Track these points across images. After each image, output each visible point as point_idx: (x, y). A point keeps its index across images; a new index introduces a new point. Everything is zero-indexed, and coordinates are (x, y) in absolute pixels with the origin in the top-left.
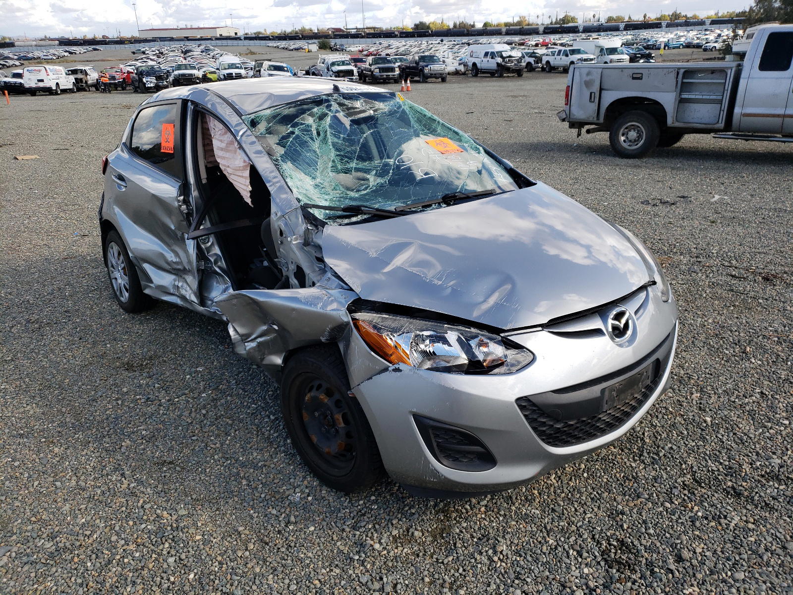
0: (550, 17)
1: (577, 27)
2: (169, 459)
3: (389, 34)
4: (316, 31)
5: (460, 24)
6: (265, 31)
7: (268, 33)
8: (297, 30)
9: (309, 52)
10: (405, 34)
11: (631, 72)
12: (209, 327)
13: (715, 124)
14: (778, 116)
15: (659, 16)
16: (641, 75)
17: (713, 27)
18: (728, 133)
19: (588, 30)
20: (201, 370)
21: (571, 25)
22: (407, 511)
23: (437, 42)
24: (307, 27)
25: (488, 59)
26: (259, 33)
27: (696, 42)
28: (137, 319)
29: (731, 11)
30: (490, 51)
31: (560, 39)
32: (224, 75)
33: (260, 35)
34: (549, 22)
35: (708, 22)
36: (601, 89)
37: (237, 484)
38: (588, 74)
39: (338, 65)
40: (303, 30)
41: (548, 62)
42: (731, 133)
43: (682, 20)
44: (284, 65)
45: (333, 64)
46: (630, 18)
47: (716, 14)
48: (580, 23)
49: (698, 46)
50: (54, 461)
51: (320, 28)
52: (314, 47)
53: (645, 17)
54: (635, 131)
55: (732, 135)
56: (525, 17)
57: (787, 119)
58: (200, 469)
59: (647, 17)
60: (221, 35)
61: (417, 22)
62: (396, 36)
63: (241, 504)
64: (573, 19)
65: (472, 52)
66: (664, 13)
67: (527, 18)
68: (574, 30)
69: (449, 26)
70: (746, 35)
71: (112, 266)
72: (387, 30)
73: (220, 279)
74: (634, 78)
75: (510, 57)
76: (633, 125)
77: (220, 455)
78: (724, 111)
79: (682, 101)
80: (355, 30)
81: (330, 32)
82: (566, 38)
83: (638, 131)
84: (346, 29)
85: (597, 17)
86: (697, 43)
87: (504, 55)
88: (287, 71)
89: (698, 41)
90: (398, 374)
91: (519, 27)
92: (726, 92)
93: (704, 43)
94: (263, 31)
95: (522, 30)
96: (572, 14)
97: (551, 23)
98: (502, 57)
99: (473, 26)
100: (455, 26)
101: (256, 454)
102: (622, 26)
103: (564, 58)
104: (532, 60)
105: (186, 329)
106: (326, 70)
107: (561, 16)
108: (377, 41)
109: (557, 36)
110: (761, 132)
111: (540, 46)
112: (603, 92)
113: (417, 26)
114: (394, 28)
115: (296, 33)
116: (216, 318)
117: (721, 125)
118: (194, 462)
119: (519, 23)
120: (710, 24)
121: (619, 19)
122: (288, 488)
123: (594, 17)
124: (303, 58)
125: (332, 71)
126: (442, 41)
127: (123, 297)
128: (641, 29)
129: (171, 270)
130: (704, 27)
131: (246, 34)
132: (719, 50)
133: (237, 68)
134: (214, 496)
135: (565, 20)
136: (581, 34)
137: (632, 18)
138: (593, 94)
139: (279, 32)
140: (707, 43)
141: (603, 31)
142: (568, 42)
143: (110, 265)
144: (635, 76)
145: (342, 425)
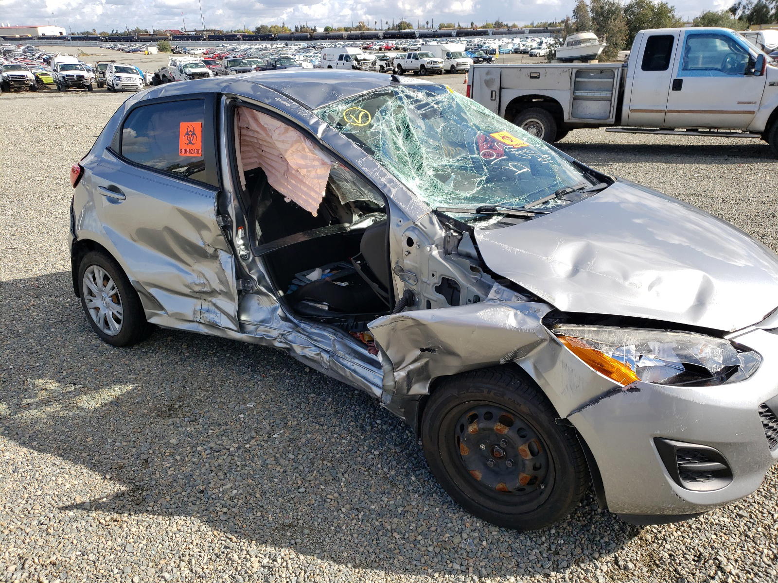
0: (387, 23)
1: (414, 33)
2: (287, 521)
3: (231, 37)
4: (152, 33)
5: (301, 28)
6: (94, 31)
7: (98, 33)
8: (130, 30)
9: (148, 54)
10: (248, 38)
11: (529, 71)
12: (228, 355)
13: (606, 119)
14: (661, 111)
15: (484, 24)
16: (538, 74)
17: (532, 36)
18: (618, 127)
19: (423, 36)
20: (252, 406)
21: (407, 30)
22: (599, 541)
23: (282, 46)
24: (142, 28)
25: (343, 61)
26: (88, 33)
27: (522, 48)
28: (132, 353)
29: (544, 22)
30: (345, 54)
31: (401, 44)
32: (64, 77)
33: (90, 35)
34: (387, 28)
35: (527, 31)
36: (501, 88)
37: (389, 540)
38: (488, 73)
39: (192, 67)
40: (137, 31)
41: (399, 66)
42: (620, 127)
43: (505, 29)
44: (132, 67)
45: (186, 66)
46: (459, 25)
47: (532, 24)
48: (415, 29)
49: (525, 52)
50: (141, 545)
51: (156, 29)
52: (153, 50)
53: (472, 24)
54: (534, 127)
55: (622, 129)
56: (364, 23)
57: (669, 115)
58: (333, 528)
59: (474, 26)
60: (43, 35)
61: (259, 26)
62: (239, 39)
63: (410, 563)
64: (409, 26)
65: (325, 54)
66: (488, 22)
67: (366, 24)
68: (411, 36)
69: (290, 30)
70: (566, 43)
71: (91, 293)
72: (227, 32)
73: (264, 298)
74: (531, 77)
75: (364, 60)
76: (532, 122)
77: (348, 506)
78: (614, 107)
79: (576, 99)
80: (194, 33)
81: (168, 35)
82: (407, 43)
83: (537, 127)
84: (185, 31)
85: (430, 23)
86: (524, 50)
87: (359, 58)
88: (137, 73)
89: (524, 48)
90: (636, 394)
91: (360, 32)
92: (614, 90)
93: (529, 49)
94: (91, 31)
95: (363, 34)
96: (407, 20)
97: (389, 29)
98: (356, 60)
99: (315, 30)
100: (296, 29)
101: (387, 499)
102: (454, 33)
103: (414, 61)
104: (383, 63)
105: (200, 359)
106: (179, 73)
107: (397, 22)
108: (220, 43)
109: (398, 41)
110: (648, 126)
111: (383, 50)
112: (503, 90)
113: (258, 30)
114: (235, 32)
115: (130, 34)
116: (264, 344)
117: (612, 120)
118: (319, 520)
119: (359, 28)
120: (529, 33)
121: (449, 26)
122: (452, 535)
123: (427, 23)
124: (143, 60)
125: (186, 74)
126: (287, 45)
127: (109, 329)
128: (471, 35)
129: (191, 294)
130: (525, 35)
131: (73, 34)
132: (544, 56)
133: (78, 69)
134: (372, 559)
135: (399, 27)
136: (418, 39)
137: (460, 25)
138: (494, 93)
139: (110, 32)
140: (531, 49)
141: (438, 37)
142: (410, 47)
143: (85, 292)
144: (532, 75)
145: (530, 456)
